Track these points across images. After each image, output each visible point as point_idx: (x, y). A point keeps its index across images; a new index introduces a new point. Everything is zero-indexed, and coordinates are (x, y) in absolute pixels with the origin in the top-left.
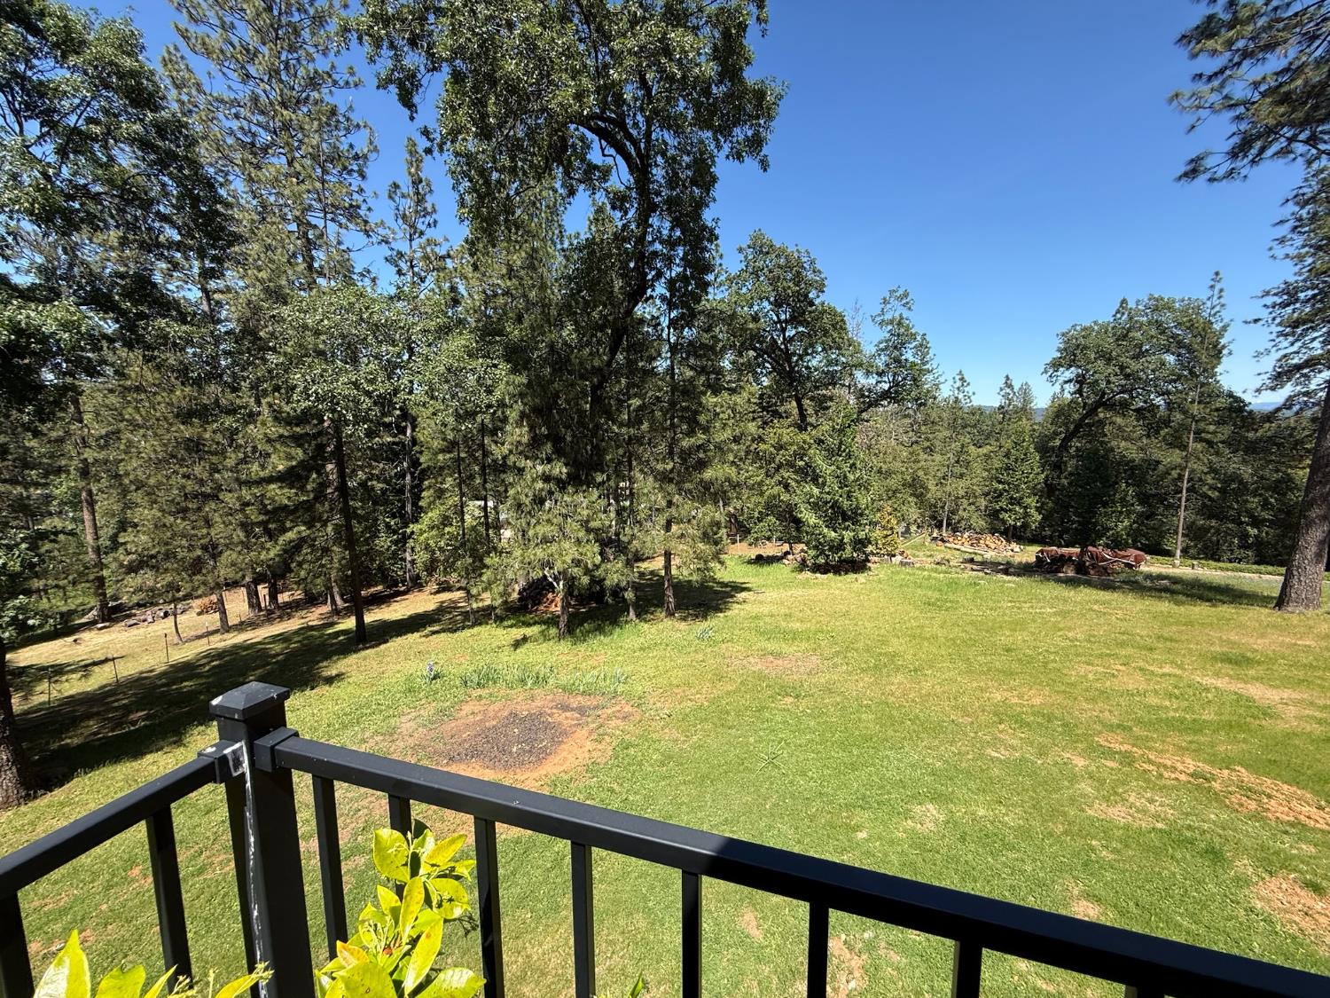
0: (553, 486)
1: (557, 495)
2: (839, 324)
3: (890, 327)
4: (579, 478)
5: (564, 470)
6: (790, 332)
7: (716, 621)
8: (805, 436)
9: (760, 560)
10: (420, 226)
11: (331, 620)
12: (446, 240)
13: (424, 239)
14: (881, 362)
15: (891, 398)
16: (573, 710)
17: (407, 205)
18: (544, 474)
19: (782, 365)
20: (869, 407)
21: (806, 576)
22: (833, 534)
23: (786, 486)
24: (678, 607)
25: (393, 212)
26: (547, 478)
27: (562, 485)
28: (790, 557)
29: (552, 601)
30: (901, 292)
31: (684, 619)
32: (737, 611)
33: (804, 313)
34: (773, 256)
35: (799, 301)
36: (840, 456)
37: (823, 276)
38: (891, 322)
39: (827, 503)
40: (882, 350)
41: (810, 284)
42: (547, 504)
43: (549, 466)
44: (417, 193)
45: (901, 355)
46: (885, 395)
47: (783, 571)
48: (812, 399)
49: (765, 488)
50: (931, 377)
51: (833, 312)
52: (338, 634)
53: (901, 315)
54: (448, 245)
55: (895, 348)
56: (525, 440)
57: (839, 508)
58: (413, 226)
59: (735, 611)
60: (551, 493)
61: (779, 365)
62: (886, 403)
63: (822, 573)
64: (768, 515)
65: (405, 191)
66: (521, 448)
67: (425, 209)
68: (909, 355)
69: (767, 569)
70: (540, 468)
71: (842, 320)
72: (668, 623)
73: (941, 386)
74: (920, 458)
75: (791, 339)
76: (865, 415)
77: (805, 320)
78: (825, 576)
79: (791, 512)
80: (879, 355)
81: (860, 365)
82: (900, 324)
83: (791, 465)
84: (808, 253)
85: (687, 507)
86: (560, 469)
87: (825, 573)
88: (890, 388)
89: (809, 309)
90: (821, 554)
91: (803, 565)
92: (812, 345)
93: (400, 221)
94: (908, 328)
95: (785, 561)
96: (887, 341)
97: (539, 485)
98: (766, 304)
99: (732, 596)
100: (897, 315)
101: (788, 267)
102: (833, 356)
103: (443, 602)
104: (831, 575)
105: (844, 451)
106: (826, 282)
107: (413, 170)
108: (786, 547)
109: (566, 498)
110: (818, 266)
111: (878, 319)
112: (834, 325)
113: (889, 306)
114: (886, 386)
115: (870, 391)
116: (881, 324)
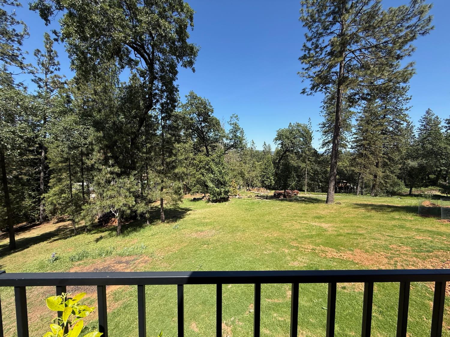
0: (114, 176)
1: (117, 179)
2: (218, 123)
3: (233, 125)
4: (125, 173)
5: (119, 170)
6: (203, 125)
7: (180, 222)
8: (208, 158)
9: (195, 200)
10: (51, 69)
13: (53, 75)
14: (231, 136)
15: (234, 147)
16: (123, 263)
18: (110, 171)
19: (200, 135)
20: (227, 150)
21: (210, 204)
22: (218, 190)
23: (203, 175)
24: (166, 218)
25: (36, 61)
26: (112, 173)
27: (119, 175)
28: (205, 198)
29: (114, 221)
30: (236, 115)
31: (168, 223)
32: (187, 218)
33: (207, 119)
34: (197, 100)
35: (206, 115)
36: (220, 165)
37: (213, 108)
38: (233, 124)
39: (216, 180)
40: (231, 132)
41: (209, 110)
42: (112, 183)
43: (113, 168)
44: (50, 56)
45: (236, 134)
46: (232, 146)
47: (202, 203)
48: (210, 146)
49: (196, 175)
50: (245, 141)
51: (216, 119)
53: (236, 122)
54: (66, 78)
55: (235, 132)
56: (102, 158)
57: (220, 181)
58: (47, 69)
60: (114, 178)
62: (232, 148)
64: (197, 184)
65: (43, 53)
66: (100, 161)
67: (54, 63)
68: (238, 134)
69: (197, 203)
70: (109, 169)
72: (162, 224)
73: (248, 144)
74: (243, 165)
75: (203, 127)
76: (226, 152)
77: (208, 121)
78: (216, 204)
79: (205, 183)
80: (230, 134)
81: (225, 136)
82: (236, 125)
83: (204, 167)
84: (208, 100)
85: (169, 182)
86: (117, 169)
87: (216, 202)
88: (234, 144)
89: (209, 118)
90: (214, 197)
91: (209, 200)
92: (210, 129)
93: (40, 66)
94: (238, 126)
95: (203, 199)
96: (232, 130)
97: (109, 175)
98: (195, 115)
99: (186, 213)
101: (202, 104)
102: (217, 133)
103: (60, 227)
104: (218, 203)
105: (221, 163)
106: (214, 110)
107: (48, 46)
108: (203, 195)
109: (120, 180)
110: (211, 105)
111: (230, 123)
112: (216, 124)
113: (232, 119)
114: (232, 143)
115: (228, 145)
116: (231, 124)
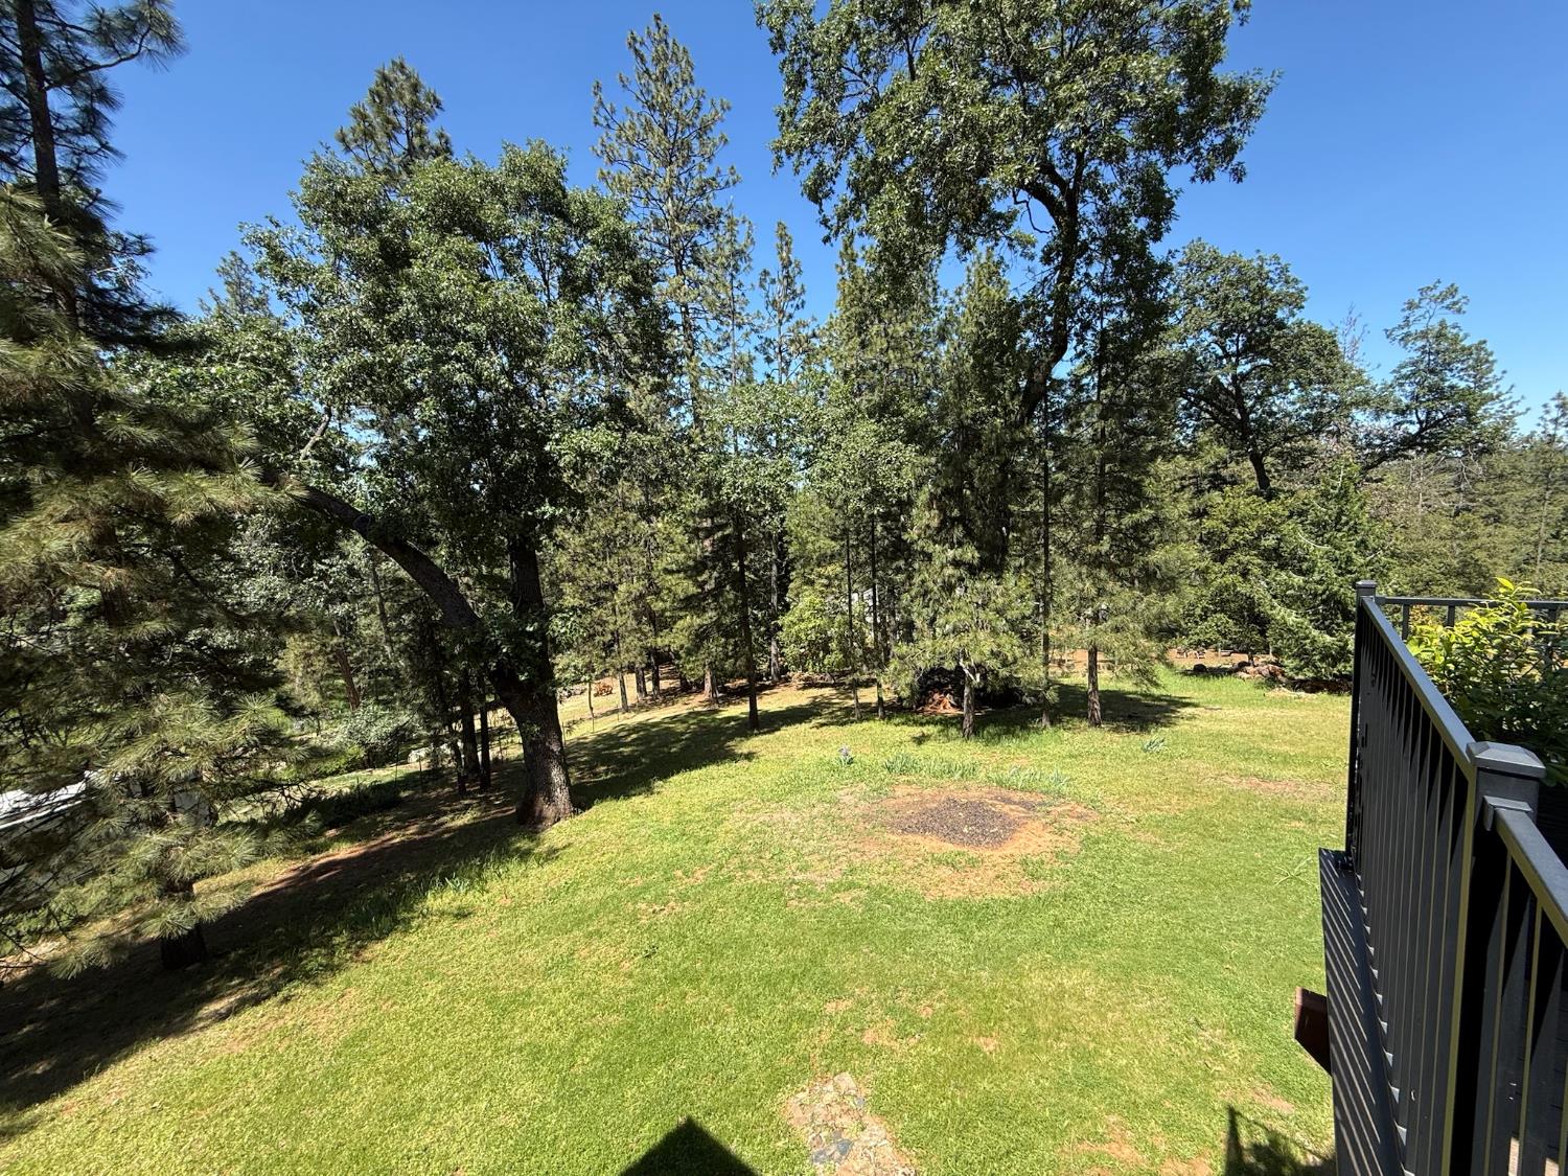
0: (962, 571)
1: (968, 583)
2: (1326, 347)
3: (1420, 343)
4: (993, 562)
5: (977, 555)
6: (1244, 368)
8: (1274, 506)
9: (1199, 670)
10: (789, 310)
11: (712, 707)
12: (814, 319)
14: (1402, 396)
15: (1421, 444)
16: (1015, 803)
17: (777, 290)
18: (954, 560)
19: (1230, 414)
20: (1380, 462)
21: (1282, 694)
23: (1245, 574)
25: (763, 301)
26: (956, 563)
27: (973, 570)
28: (1250, 669)
29: (940, 702)
30: (1442, 288)
31: (1116, 730)
32: (1184, 726)
33: (1268, 339)
34: (1218, 271)
35: (1261, 325)
36: (1339, 531)
37: (1300, 286)
38: (1424, 335)
39: (1315, 595)
40: (1407, 377)
41: (1277, 301)
42: (958, 591)
43: (960, 550)
44: (788, 277)
45: (1443, 380)
46: (1409, 442)
48: (1279, 455)
49: (1213, 576)
50: (1497, 407)
51: (1317, 334)
52: (729, 719)
53: (1443, 324)
54: (816, 323)
55: (1432, 372)
56: (935, 523)
57: (1338, 602)
58: (781, 311)
59: (1182, 726)
60: (961, 579)
61: (1226, 413)
62: (1412, 453)
63: (1307, 692)
64: (1215, 612)
65: (774, 275)
66: (929, 532)
67: (794, 291)
68: (1457, 380)
69: (1215, 683)
70: (950, 553)
71: (1334, 342)
72: (1096, 733)
73: (1517, 419)
74: (1478, 531)
75: (1245, 377)
76: (1373, 473)
77: (1269, 348)
79: (1251, 608)
80: (1401, 385)
81: (1366, 402)
82: (1440, 336)
83: (1253, 545)
84: (1276, 257)
86: (970, 554)
87: (1314, 690)
88: (1422, 430)
89: (1277, 333)
91: (1272, 680)
92: (1278, 382)
93: (770, 308)
94: (1455, 340)
95: (1240, 674)
96: (1413, 364)
97: (949, 571)
98: (1205, 335)
99: (1173, 711)
100: (1435, 323)
101: (1243, 280)
102: (1315, 394)
103: (816, 698)
105: (1347, 523)
106: (1306, 294)
107: (784, 254)
109: (978, 585)
110: (1292, 274)
111: (1399, 333)
112: (1319, 353)
113: (1418, 312)
114: (1414, 429)
115: (1383, 438)
116: (1404, 339)
